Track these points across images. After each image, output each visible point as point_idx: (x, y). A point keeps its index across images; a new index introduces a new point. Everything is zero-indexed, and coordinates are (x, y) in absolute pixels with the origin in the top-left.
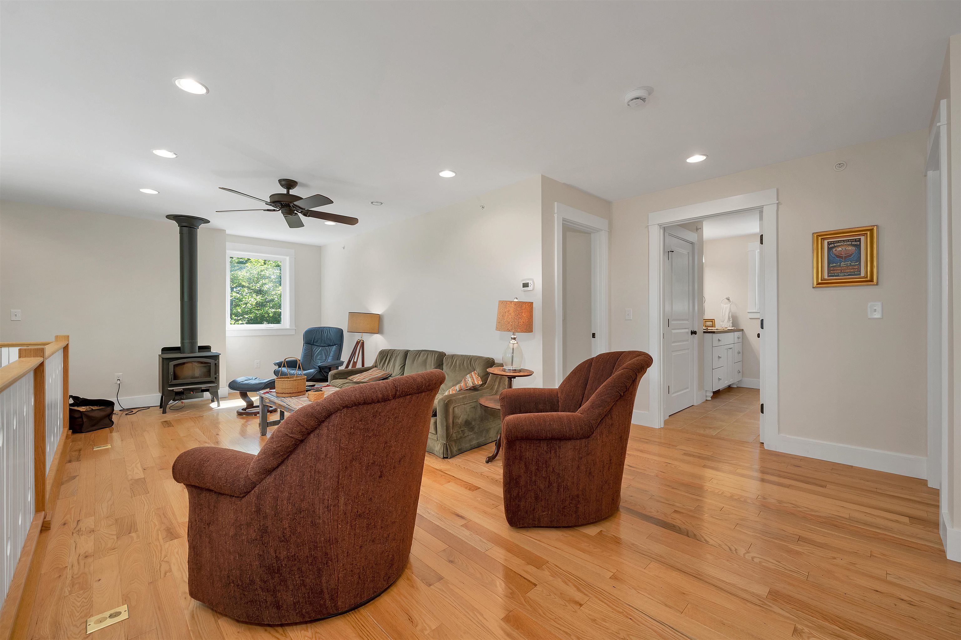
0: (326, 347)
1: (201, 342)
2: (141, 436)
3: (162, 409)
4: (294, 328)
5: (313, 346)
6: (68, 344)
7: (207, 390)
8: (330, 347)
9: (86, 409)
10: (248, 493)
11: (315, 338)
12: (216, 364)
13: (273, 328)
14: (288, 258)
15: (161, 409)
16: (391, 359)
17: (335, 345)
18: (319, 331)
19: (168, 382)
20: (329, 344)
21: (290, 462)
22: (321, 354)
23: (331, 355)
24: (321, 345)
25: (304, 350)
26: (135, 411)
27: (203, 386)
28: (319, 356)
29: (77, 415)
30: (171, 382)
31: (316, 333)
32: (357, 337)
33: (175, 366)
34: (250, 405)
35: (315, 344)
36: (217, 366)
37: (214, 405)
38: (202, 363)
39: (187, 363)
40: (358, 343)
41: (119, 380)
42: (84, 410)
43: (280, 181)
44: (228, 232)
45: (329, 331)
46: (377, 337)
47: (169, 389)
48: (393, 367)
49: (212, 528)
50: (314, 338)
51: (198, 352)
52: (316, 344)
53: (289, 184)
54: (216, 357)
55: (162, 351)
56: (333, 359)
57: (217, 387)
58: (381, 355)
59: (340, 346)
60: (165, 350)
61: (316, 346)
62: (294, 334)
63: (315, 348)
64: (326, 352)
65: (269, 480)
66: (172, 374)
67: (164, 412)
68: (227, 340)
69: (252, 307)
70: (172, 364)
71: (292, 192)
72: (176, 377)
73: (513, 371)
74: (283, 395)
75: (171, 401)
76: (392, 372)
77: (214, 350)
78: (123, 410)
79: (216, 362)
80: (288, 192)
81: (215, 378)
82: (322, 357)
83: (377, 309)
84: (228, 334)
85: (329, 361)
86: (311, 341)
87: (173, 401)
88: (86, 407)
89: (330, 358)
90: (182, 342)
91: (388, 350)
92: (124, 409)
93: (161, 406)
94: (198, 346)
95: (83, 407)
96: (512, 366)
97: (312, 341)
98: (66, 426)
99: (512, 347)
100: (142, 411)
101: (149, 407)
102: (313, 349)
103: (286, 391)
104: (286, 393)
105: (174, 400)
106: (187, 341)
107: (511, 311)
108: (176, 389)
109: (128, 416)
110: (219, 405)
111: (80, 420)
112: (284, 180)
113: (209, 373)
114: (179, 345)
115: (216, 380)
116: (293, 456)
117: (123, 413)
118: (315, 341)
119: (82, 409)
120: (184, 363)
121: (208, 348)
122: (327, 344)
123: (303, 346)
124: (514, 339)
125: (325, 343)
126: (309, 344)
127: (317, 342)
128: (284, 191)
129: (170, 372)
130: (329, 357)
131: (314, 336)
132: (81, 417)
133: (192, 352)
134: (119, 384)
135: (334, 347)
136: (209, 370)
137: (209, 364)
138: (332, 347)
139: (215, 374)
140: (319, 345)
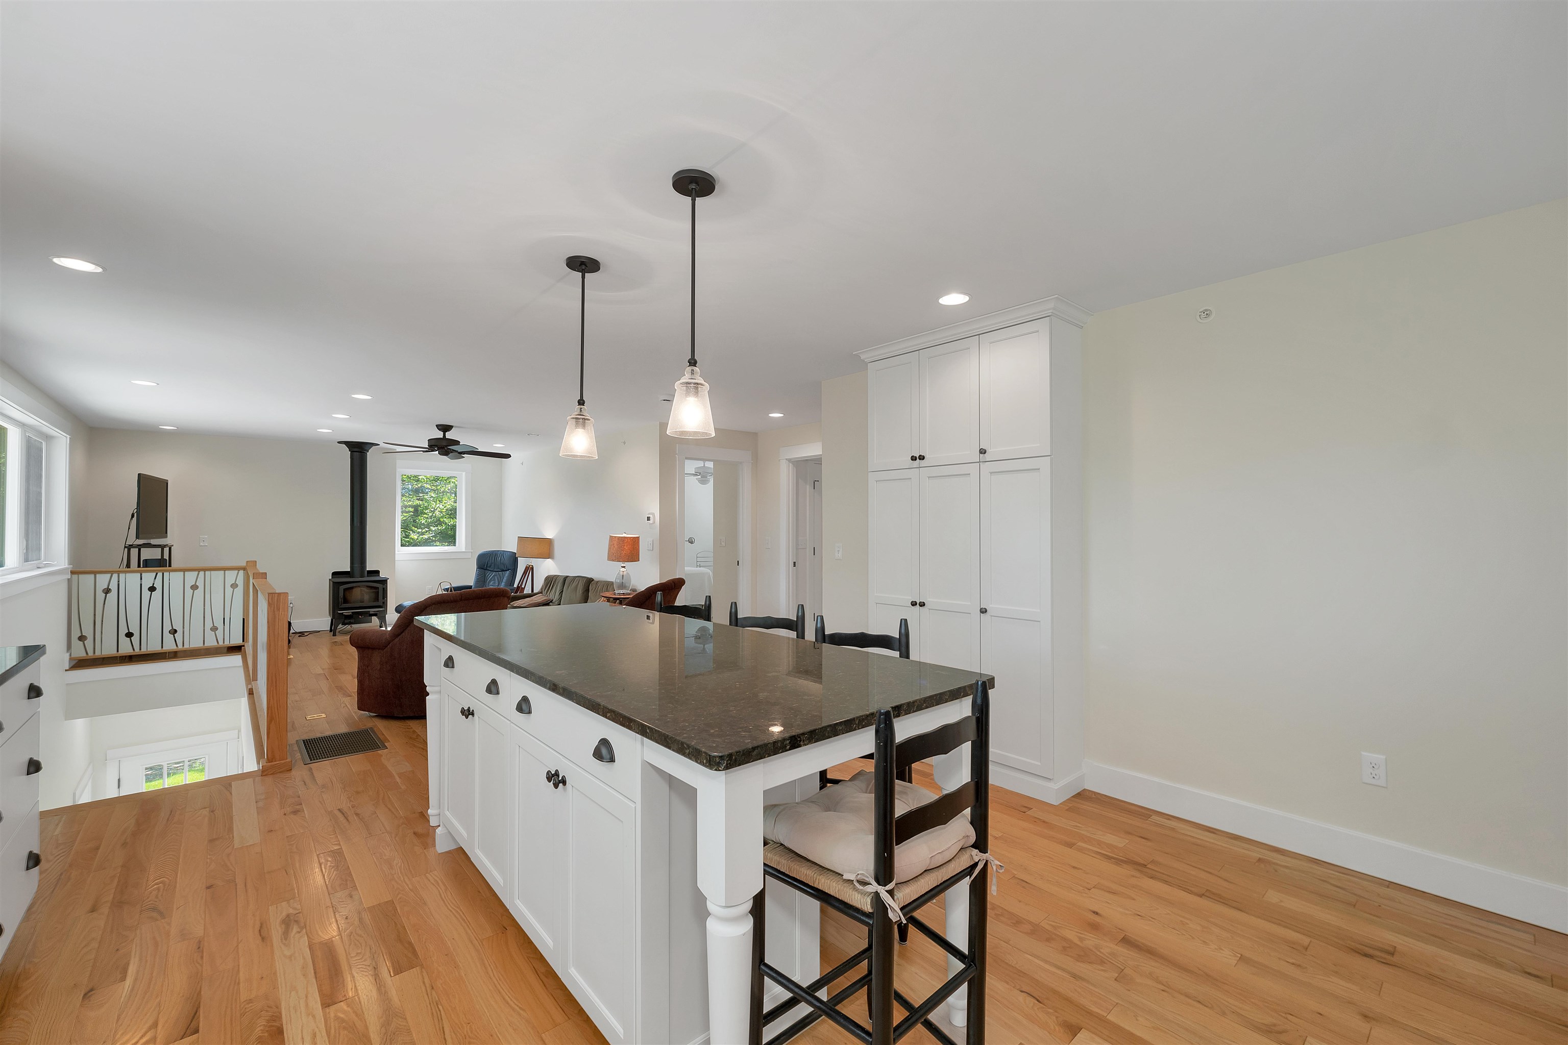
0: (500, 571)
1: (369, 567)
4: (468, 551)
5: (486, 571)
7: (375, 615)
8: (503, 572)
10: (387, 647)
12: (384, 588)
13: (447, 550)
14: (464, 473)
15: (331, 633)
16: (554, 585)
17: (509, 569)
18: (493, 555)
19: (338, 606)
21: (406, 631)
22: (494, 580)
23: (504, 581)
24: (494, 570)
25: (478, 575)
26: (306, 634)
27: (372, 611)
28: (492, 582)
30: (342, 606)
31: (489, 557)
32: (529, 561)
33: (345, 590)
35: (488, 568)
36: (385, 591)
38: (371, 587)
39: (356, 587)
40: (529, 567)
41: (292, 602)
43: (437, 426)
45: (503, 555)
46: (549, 562)
47: (339, 613)
48: (554, 593)
49: (369, 668)
50: (488, 562)
51: (368, 576)
52: (490, 569)
53: (445, 428)
54: (384, 582)
55: (332, 575)
56: (506, 585)
57: (385, 612)
58: (547, 581)
59: (514, 570)
60: (335, 574)
62: (468, 557)
63: (488, 572)
64: (499, 578)
65: (397, 640)
66: (342, 598)
67: (334, 635)
68: (397, 564)
69: (442, 515)
70: (342, 588)
71: (449, 435)
72: (346, 601)
73: (622, 594)
75: (340, 626)
76: (553, 598)
77: (382, 575)
78: (296, 633)
79: (384, 587)
80: (444, 435)
81: (383, 603)
82: (494, 583)
83: (549, 533)
84: (398, 557)
85: (501, 587)
87: (342, 625)
89: (503, 584)
90: (352, 567)
93: (331, 630)
94: (368, 571)
96: (623, 590)
97: (485, 566)
99: (622, 574)
100: (314, 636)
101: (319, 631)
102: (486, 573)
105: (344, 624)
106: (356, 565)
107: (615, 545)
108: (346, 612)
109: (301, 637)
112: (440, 425)
113: (377, 599)
114: (348, 570)
115: (384, 605)
116: (409, 628)
117: (296, 635)
118: (488, 565)
120: (352, 588)
121: (377, 573)
123: (476, 571)
124: (624, 567)
125: (499, 568)
126: (482, 568)
127: (490, 566)
128: (440, 435)
129: (339, 596)
131: (487, 560)
133: (362, 576)
134: (292, 607)
135: (507, 572)
136: (377, 593)
137: (377, 588)
138: (505, 572)
139: (383, 599)
140: (492, 570)
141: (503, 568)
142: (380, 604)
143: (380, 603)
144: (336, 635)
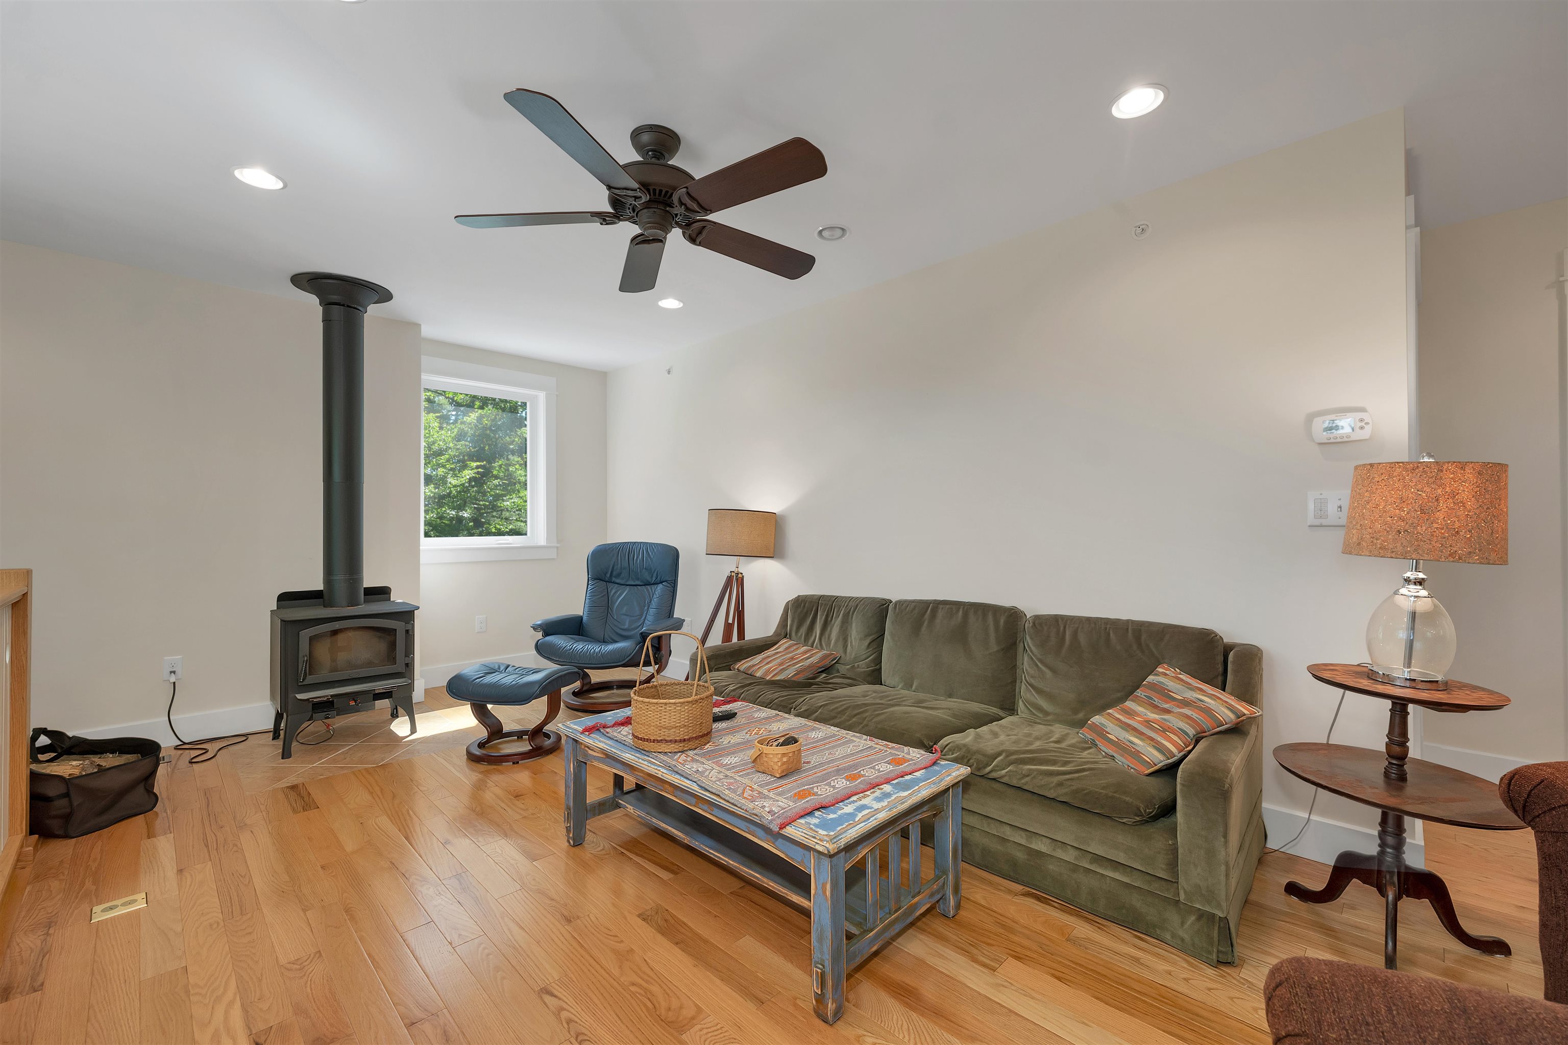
0: (639, 587)
1: (370, 580)
2: (235, 848)
3: (280, 743)
4: (556, 545)
5: (610, 585)
6: (25, 595)
7: (383, 695)
8: (648, 587)
9: (83, 769)
11: (615, 568)
12: (407, 631)
13: (511, 544)
14: (542, 395)
15: (275, 742)
16: (829, 619)
17: (661, 582)
18: (624, 552)
19: (295, 680)
20: (648, 581)
22: (630, 603)
23: (652, 604)
24: (628, 583)
25: (590, 595)
26: (212, 748)
27: (380, 686)
28: (625, 608)
29: (52, 790)
30: (303, 680)
31: (616, 556)
32: (728, 565)
33: (313, 639)
34: (496, 731)
35: (614, 579)
36: (409, 635)
37: (400, 727)
38: (375, 629)
39: (338, 630)
40: (729, 580)
41: (174, 672)
42: (76, 772)
44: (427, 331)
45: (647, 551)
47: (299, 696)
48: (841, 639)
50: (613, 567)
51: (365, 602)
52: (618, 581)
54: (407, 615)
55: (277, 601)
56: (659, 615)
57: (409, 686)
58: (799, 610)
59: (673, 585)
60: (286, 598)
61: (616, 585)
62: (556, 557)
63: (613, 589)
64: (641, 599)
66: (307, 660)
67: (286, 753)
68: (423, 570)
70: (306, 634)
72: (313, 668)
73: (1428, 686)
74: (664, 747)
76: (841, 651)
77: (400, 598)
78: (182, 751)
79: (407, 627)
81: (407, 665)
82: (631, 609)
84: (424, 558)
85: (649, 618)
86: (605, 575)
87: (304, 724)
88: (81, 762)
89: (652, 611)
90: (327, 579)
91: (816, 597)
92: (185, 743)
93: (276, 733)
94: (364, 588)
95: (74, 763)
96: (1409, 667)
97: (608, 575)
98: (19, 828)
100: (231, 748)
101: (246, 736)
102: (611, 591)
103: (671, 734)
104: (671, 741)
105: (308, 721)
106: (340, 578)
108: (315, 695)
109: (194, 765)
110: (413, 730)
111: (64, 802)
113: (391, 658)
114: (320, 587)
115: (409, 670)
117: (182, 754)
118: (614, 573)
119: (69, 768)
121: (382, 593)
122: (642, 581)
123: (588, 585)
124: (1418, 582)
125: (638, 579)
126: (601, 580)
127: (619, 575)
129: (301, 655)
130: (648, 609)
131: (612, 563)
132: (67, 795)
133: (353, 602)
134: (174, 683)
135: (659, 588)
136: (393, 646)
137: (392, 632)
138: (654, 587)
139: (407, 655)
140: (622, 582)
141: (649, 578)
142: (400, 670)
143: (399, 667)
144: (289, 756)
